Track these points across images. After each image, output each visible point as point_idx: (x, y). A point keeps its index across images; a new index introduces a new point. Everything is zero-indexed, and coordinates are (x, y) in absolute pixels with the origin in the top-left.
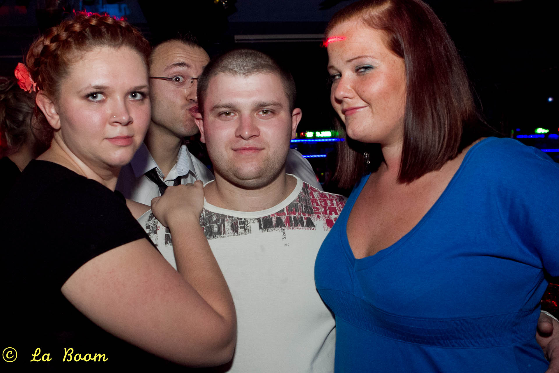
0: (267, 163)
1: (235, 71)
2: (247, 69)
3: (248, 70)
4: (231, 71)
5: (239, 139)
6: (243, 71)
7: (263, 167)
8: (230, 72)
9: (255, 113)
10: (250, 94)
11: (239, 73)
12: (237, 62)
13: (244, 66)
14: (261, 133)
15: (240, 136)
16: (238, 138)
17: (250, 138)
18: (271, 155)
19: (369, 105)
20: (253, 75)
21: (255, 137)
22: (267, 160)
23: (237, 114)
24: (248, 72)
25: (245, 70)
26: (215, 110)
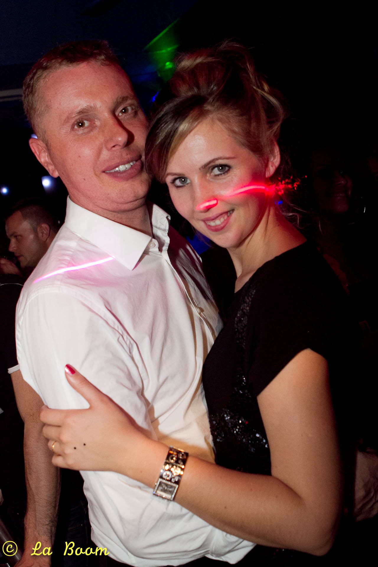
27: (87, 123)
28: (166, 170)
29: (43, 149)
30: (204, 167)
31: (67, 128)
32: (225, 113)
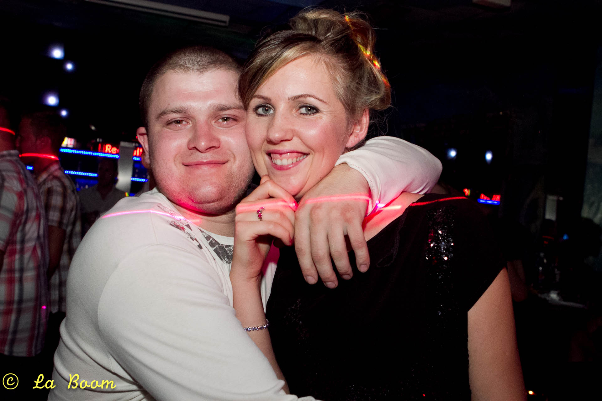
0: (230, 180)
1: (187, 67)
2: (201, 64)
3: (203, 65)
4: (182, 67)
5: (194, 151)
6: (197, 67)
7: (225, 185)
8: (181, 69)
9: (213, 121)
10: (206, 96)
11: (192, 69)
12: (190, 57)
13: (198, 61)
14: (222, 144)
15: (195, 148)
16: (192, 151)
17: (208, 150)
18: (235, 170)
20: (209, 71)
21: (214, 149)
22: (230, 176)
23: (190, 122)
24: (202, 69)
25: (199, 65)
26: (162, 116)
28: (255, 91)
30: (293, 98)
32: (333, 60)
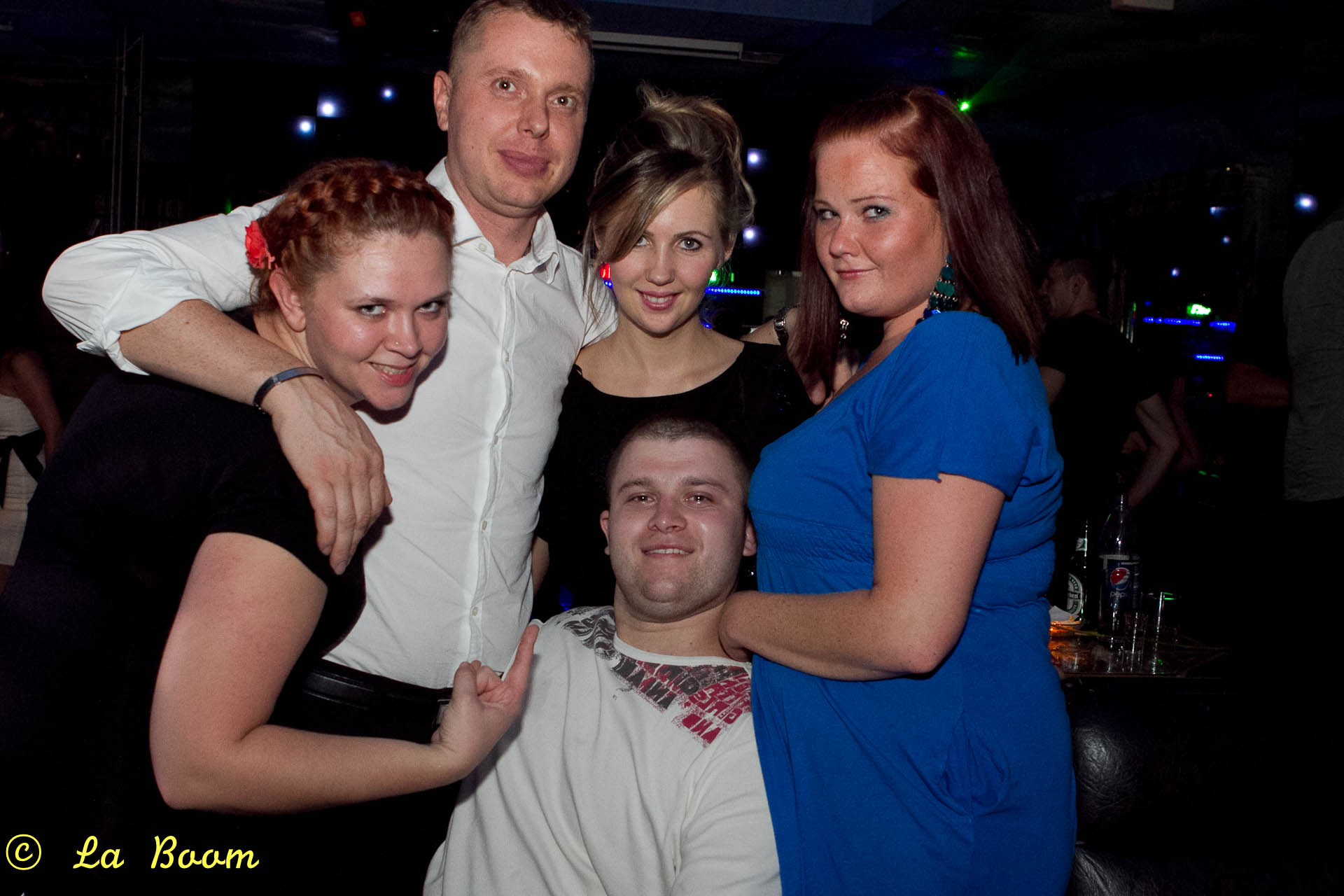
5: (655, 531)
6: (670, 434)
7: (686, 581)
10: (676, 466)
14: (687, 525)
16: (651, 531)
17: (670, 531)
18: (702, 562)
19: (877, 266)
23: (656, 499)
26: (625, 490)
27: (512, 88)
29: (447, 90)
31: (487, 81)
